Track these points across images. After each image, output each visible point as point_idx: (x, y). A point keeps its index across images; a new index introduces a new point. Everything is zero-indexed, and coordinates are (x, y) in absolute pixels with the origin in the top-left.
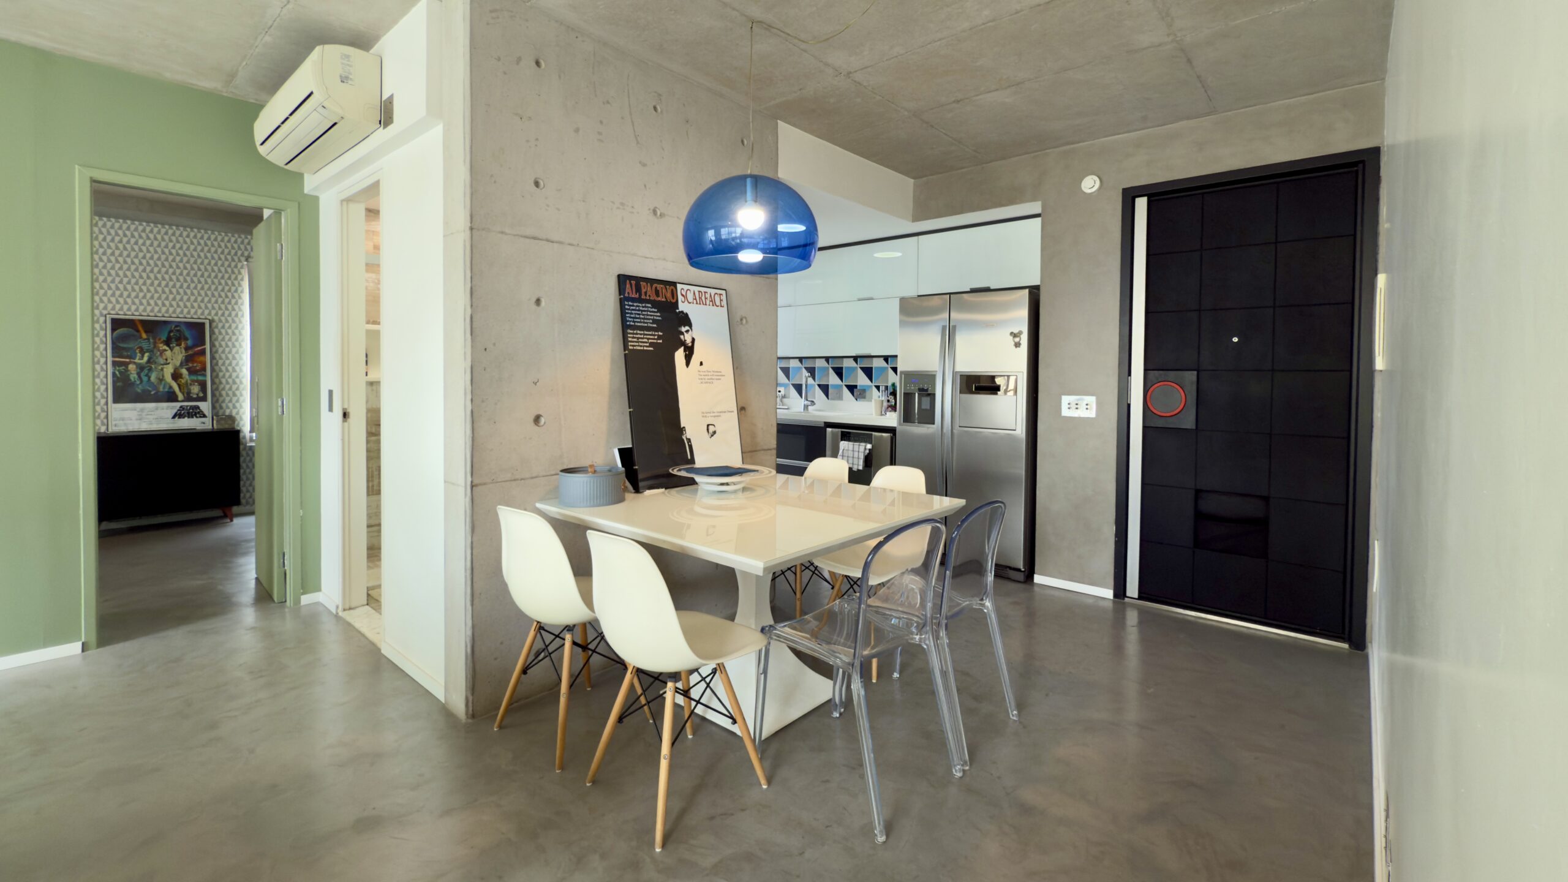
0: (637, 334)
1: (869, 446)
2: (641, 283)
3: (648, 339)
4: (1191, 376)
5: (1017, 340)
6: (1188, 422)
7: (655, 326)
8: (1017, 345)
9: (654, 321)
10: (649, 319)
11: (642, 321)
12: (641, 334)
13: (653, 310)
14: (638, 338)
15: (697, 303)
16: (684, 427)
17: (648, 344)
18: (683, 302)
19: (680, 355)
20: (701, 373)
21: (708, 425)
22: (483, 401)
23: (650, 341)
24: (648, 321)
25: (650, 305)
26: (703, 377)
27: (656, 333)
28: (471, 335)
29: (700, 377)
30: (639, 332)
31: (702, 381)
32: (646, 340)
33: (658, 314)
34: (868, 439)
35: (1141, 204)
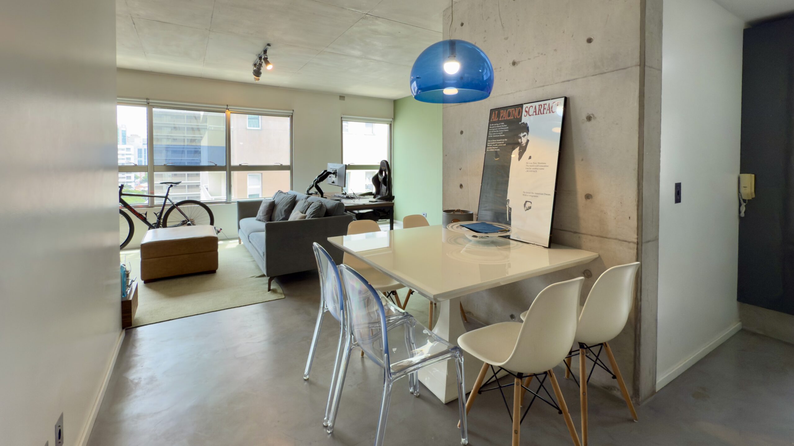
0: (493, 142)
2: (501, 111)
3: (498, 144)
7: (504, 135)
9: (504, 133)
10: (501, 132)
11: (497, 134)
12: (494, 142)
13: (505, 126)
14: (493, 144)
15: (536, 114)
16: (509, 200)
18: (525, 116)
20: (529, 165)
21: (526, 202)
24: (500, 133)
25: (503, 124)
26: (529, 167)
27: (503, 140)
29: (528, 167)
30: (494, 141)
31: (528, 170)
32: (497, 145)
33: (507, 128)
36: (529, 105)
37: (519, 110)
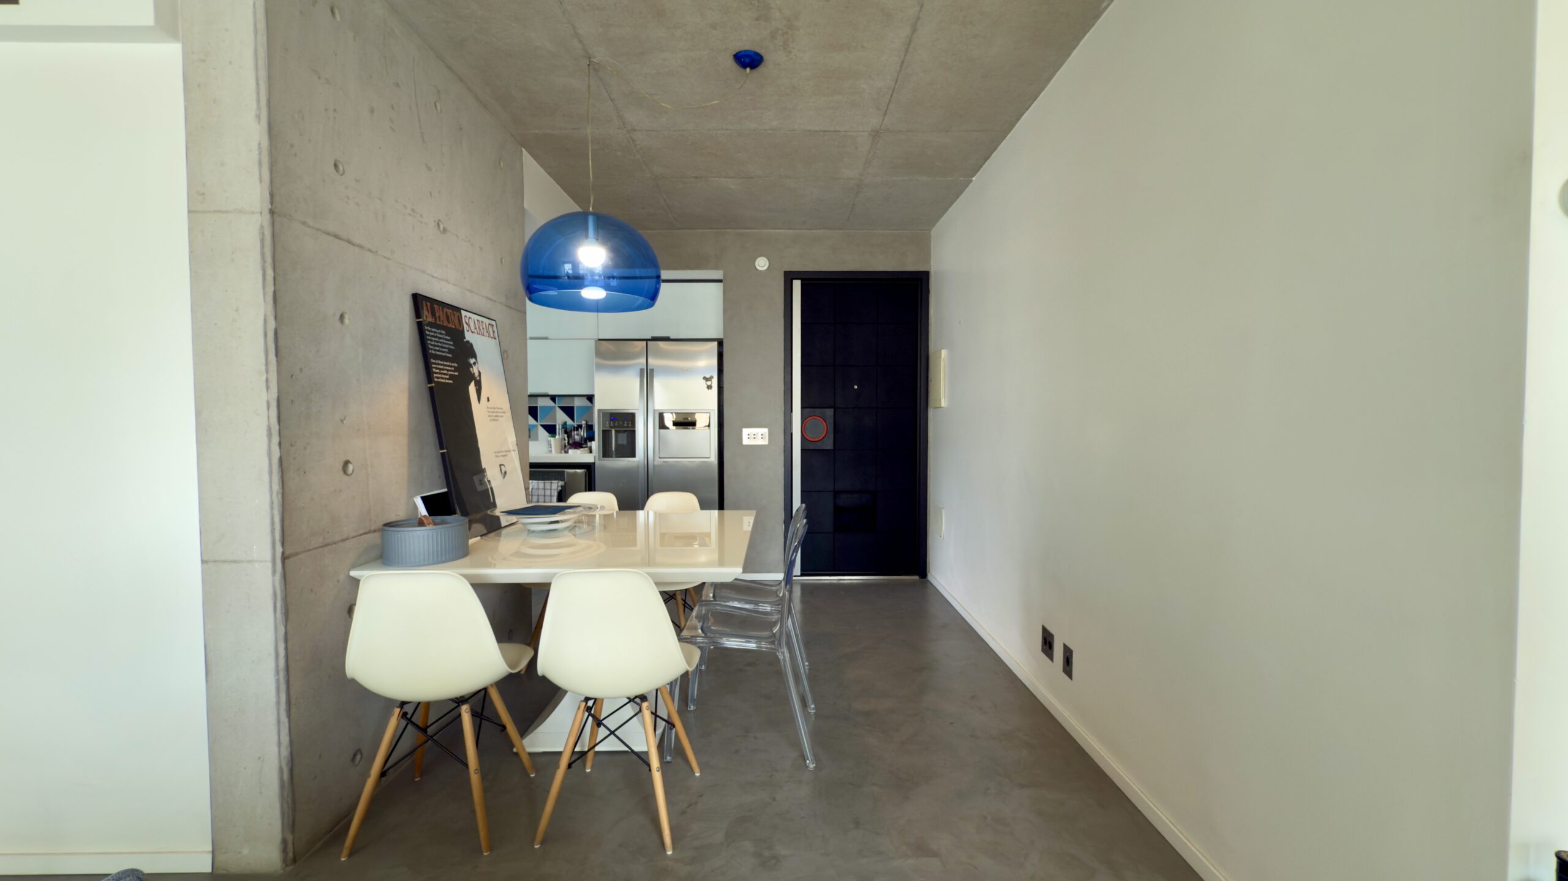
0: (438, 364)
1: (561, 483)
2: (435, 306)
3: (448, 370)
4: (830, 412)
5: (709, 383)
6: (829, 445)
7: (450, 355)
8: (709, 387)
9: (450, 351)
10: (445, 348)
11: (440, 349)
12: (441, 365)
13: (447, 337)
14: (441, 369)
15: (477, 332)
16: (485, 469)
17: (448, 377)
19: (472, 388)
20: (490, 410)
21: (500, 466)
22: (292, 445)
23: (450, 373)
24: (445, 350)
25: (444, 332)
26: (491, 414)
27: (453, 364)
28: (277, 356)
29: (489, 414)
30: (440, 362)
31: (491, 418)
32: (445, 372)
33: (451, 343)
34: (560, 477)
35: (797, 285)
36: (469, 314)
37: (458, 316)
